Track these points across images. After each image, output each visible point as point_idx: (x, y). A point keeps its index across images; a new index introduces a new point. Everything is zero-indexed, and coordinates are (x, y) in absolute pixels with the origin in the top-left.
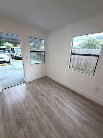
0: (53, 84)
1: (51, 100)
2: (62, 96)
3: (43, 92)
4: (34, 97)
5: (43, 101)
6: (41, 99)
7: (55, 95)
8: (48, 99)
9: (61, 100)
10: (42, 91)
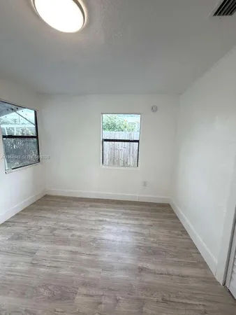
0: (75, 204)
1: (94, 228)
2: (106, 213)
3: (65, 224)
4: (54, 242)
5: (80, 236)
6: (72, 236)
7: (93, 218)
8: (87, 229)
9: (108, 219)
10: (62, 223)
